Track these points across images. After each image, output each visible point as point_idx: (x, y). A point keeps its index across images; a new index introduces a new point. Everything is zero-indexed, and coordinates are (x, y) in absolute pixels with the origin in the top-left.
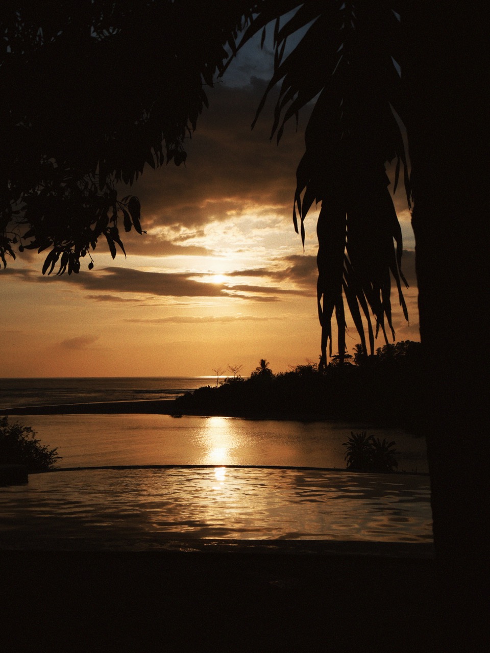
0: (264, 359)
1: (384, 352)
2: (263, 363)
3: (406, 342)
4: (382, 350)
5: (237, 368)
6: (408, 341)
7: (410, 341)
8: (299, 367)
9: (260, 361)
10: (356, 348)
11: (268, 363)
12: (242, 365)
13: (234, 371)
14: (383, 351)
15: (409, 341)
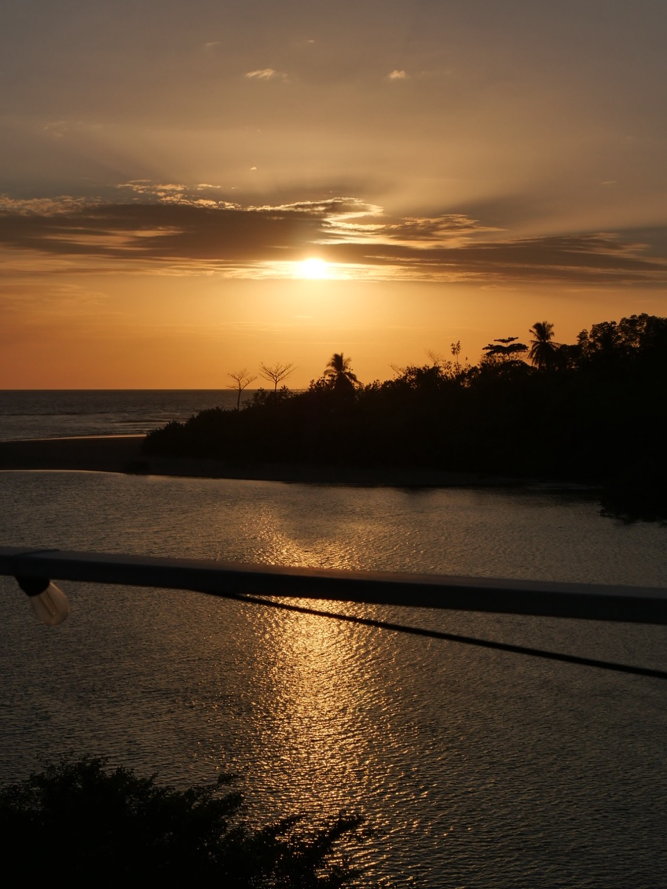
0: (340, 354)
1: (591, 340)
2: (338, 362)
3: (640, 317)
4: (588, 335)
5: (279, 371)
6: (644, 317)
7: (650, 315)
8: (410, 371)
9: (329, 358)
10: (535, 330)
11: (349, 360)
12: (290, 366)
13: (275, 376)
14: (591, 337)
15: (647, 315)
